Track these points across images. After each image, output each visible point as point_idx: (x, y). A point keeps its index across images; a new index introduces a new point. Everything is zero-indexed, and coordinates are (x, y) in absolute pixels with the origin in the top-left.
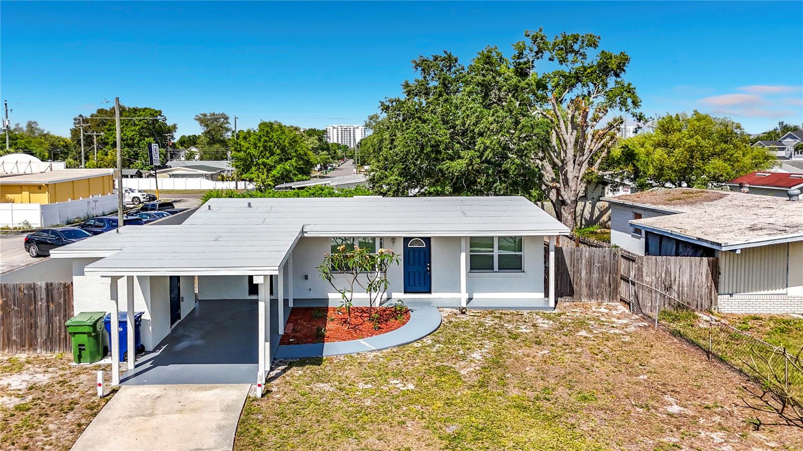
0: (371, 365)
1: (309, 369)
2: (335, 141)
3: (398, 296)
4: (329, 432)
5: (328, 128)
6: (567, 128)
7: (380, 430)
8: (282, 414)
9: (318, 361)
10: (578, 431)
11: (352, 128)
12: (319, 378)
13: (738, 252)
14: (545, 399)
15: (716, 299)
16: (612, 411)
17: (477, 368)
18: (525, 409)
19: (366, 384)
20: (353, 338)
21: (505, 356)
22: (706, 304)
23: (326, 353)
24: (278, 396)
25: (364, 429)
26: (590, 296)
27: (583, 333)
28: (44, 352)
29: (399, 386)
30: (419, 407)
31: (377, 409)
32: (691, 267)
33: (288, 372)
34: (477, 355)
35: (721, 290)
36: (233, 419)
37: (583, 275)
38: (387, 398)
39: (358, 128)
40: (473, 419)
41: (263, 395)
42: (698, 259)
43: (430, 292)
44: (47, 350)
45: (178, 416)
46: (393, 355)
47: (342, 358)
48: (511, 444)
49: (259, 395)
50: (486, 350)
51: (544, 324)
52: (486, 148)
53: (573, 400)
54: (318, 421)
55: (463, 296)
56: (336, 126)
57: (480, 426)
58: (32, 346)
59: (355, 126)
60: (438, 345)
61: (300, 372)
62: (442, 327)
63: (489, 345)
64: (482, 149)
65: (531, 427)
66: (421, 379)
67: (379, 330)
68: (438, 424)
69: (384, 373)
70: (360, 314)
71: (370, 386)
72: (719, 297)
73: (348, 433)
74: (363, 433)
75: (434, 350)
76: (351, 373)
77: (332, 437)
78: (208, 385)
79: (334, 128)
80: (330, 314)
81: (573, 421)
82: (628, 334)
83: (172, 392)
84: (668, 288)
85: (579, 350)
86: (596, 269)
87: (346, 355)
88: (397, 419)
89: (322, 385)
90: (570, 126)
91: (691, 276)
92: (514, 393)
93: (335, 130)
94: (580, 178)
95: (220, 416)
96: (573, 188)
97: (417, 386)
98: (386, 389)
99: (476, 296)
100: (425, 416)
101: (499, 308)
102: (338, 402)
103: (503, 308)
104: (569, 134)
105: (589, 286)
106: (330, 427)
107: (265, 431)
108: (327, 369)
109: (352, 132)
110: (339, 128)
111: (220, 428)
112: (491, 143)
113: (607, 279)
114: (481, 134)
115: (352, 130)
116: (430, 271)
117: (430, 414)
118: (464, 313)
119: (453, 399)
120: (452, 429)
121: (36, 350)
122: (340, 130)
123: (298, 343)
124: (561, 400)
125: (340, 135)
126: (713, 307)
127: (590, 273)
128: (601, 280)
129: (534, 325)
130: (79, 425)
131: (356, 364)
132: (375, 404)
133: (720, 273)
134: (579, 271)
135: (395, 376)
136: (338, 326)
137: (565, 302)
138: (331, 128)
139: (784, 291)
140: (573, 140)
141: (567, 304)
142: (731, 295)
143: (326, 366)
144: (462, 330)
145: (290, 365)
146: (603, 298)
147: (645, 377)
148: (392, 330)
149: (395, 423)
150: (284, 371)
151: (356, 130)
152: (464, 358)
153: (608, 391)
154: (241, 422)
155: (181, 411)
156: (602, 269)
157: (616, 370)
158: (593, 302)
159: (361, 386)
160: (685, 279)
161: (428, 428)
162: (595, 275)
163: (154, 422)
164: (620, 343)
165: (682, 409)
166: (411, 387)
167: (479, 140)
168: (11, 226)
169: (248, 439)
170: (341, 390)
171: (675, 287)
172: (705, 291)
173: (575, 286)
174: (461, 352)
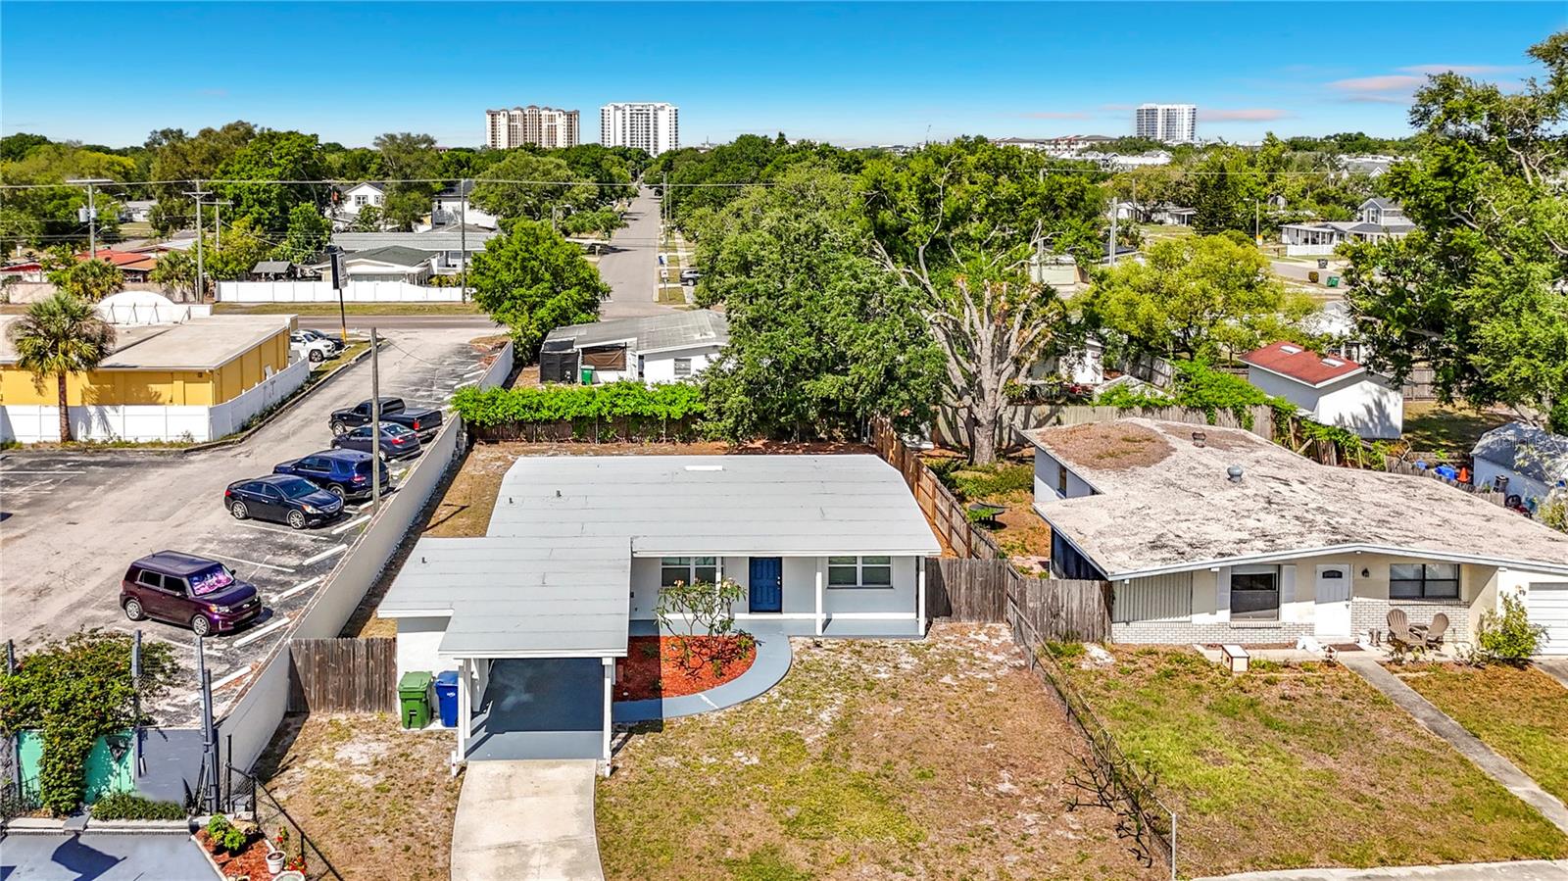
0: (713, 731)
1: (650, 736)
2: (619, 143)
3: (743, 618)
4: (679, 816)
5: (606, 108)
6: (982, 322)
7: (726, 813)
8: (633, 796)
9: (657, 726)
10: (907, 814)
11: (652, 108)
12: (663, 749)
13: (1127, 582)
14: (885, 776)
15: (1110, 628)
16: (945, 790)
17: (824, 734)
18: (864, 788)
19: (710, 757)
20: (693, 691)
21: (855, 717)
22: (1099, 633)
23: (666, 715)
24: (625, 774)
25: (711, 813)
26: (971, 616)
27: (947, 679)
28: (362, 712)
29: (742, 760)
30: (762, 787)
31: (723, 789)
32: (1081, 591)
33: (630, 742)
34: (825, 716)
35: (1116, 617)
36: (589, 804)
37: (963, 590)
38: (732, 776)
39: (662, 108)
40: (813, 801)
41: (611, 773)
42: (1089, 582)
43: (779, 611)
44: (365, 710)
45: (533, 800)
46: (736, 718)
47: (682, 720)
48: (844, 828)
49: (608, 774)
50: (836, 708)
51: (908, 663)
52: (861, 380)
53: (912, 776)
54: (668, 804)
55: (820, 617)
56: (621, 105)
57: (818, 810)
58: (350, 706)
59: (658, 105)
60: (785, 700)
61: (642, 741)
62: (791, 671)
63: (841, 699)
64: (855, 381)
65: (865, 809)
66: (765, 751)
67: (720, 677)
68: (780, 807)
69: (729, 743)
70: (698, 650)
71: (714, 760)
72: (1113, 625)
73: (697, 817)
74: (709, 818)
75: (781, 708)
76: (692, 742)
77: (682, 822)
78: (554, 761)
79: (617, 108)
80: (665, 652)
81: (905, 803)
82: (997, 680)
83: (520, 768)
84: (1056, 615)
85: (936, 706)
86: (977, 584)
87: (687, 718)
88: (741, 801)
89: (666, 759)
90: (986, 318)
91: (1081, 601)
92: (857, 767)
93: (619, 113)
94: (1000, 391)
95: (576, 799)
96: (990, 405)
97: (761, 759)
98: (730, 763)
99: (835, 616)
100: (768, 797)
101: (860, 637)
102: (684, 781)
103: (864, 637)
104: (985, 327)
105: (970, 605)
106: (680, 812)
107: (621, 816)
108: (670, 736)
109: (651, 116)
110: (628, 108)
111: (579, 813)
112: (868, 375)
113: (991, 595)
114: (855, 360)
115: (651, 112)
116: (781, 586)
117: (773, 795)
118: (818, 646)
119: (796, 777)
120: (793, 812)
121: (353, 710)
122: (628, 112)
123: (633, 699)
124: (900, 777)
125: (628, 126)
126: (1107, 637)
127: (970, 589)
128: (984, 597)
129: (896, 667)
130: (449, 810)
131: (698, 730)
132: (719, 783)
133: (1114, 598)
134: (956, 588)
135: (740, 746)
136: (675, 670)
137: (940, 624)
138: (612, 109)
139: (1188, 619)
140: (990, 337)
141: (943, 626)
142: (1128, 623)
143: (667, 736)
144: (813, 675)
145: (631, 732)
146: (986, 619)
147: (992, 746)
148: (736, 677)
149: (739, 806)
150: (626, 739)
151: (659, 112)
152: (811, 719)
153: (948, 765)
154: (597, 806)
155: (536, 794)
156: (985, 585)
157: (965, 736)
158: (975, 623)
159: (705, 760)
160: (1075, 605)
161: (770, 811)
162: (978, 591)
163: (516, 805)
164: (983, 696)
165: (1012, 787)
166: (755, 761)
167: (853, 368)
168: (164, 440)
169: (607, 826)
170: (686, 765)
171: (1063, 614)
172: (1097, 618)
173: (953, 604)
174: (809, 711)
